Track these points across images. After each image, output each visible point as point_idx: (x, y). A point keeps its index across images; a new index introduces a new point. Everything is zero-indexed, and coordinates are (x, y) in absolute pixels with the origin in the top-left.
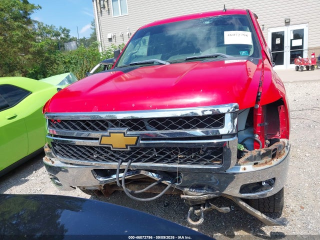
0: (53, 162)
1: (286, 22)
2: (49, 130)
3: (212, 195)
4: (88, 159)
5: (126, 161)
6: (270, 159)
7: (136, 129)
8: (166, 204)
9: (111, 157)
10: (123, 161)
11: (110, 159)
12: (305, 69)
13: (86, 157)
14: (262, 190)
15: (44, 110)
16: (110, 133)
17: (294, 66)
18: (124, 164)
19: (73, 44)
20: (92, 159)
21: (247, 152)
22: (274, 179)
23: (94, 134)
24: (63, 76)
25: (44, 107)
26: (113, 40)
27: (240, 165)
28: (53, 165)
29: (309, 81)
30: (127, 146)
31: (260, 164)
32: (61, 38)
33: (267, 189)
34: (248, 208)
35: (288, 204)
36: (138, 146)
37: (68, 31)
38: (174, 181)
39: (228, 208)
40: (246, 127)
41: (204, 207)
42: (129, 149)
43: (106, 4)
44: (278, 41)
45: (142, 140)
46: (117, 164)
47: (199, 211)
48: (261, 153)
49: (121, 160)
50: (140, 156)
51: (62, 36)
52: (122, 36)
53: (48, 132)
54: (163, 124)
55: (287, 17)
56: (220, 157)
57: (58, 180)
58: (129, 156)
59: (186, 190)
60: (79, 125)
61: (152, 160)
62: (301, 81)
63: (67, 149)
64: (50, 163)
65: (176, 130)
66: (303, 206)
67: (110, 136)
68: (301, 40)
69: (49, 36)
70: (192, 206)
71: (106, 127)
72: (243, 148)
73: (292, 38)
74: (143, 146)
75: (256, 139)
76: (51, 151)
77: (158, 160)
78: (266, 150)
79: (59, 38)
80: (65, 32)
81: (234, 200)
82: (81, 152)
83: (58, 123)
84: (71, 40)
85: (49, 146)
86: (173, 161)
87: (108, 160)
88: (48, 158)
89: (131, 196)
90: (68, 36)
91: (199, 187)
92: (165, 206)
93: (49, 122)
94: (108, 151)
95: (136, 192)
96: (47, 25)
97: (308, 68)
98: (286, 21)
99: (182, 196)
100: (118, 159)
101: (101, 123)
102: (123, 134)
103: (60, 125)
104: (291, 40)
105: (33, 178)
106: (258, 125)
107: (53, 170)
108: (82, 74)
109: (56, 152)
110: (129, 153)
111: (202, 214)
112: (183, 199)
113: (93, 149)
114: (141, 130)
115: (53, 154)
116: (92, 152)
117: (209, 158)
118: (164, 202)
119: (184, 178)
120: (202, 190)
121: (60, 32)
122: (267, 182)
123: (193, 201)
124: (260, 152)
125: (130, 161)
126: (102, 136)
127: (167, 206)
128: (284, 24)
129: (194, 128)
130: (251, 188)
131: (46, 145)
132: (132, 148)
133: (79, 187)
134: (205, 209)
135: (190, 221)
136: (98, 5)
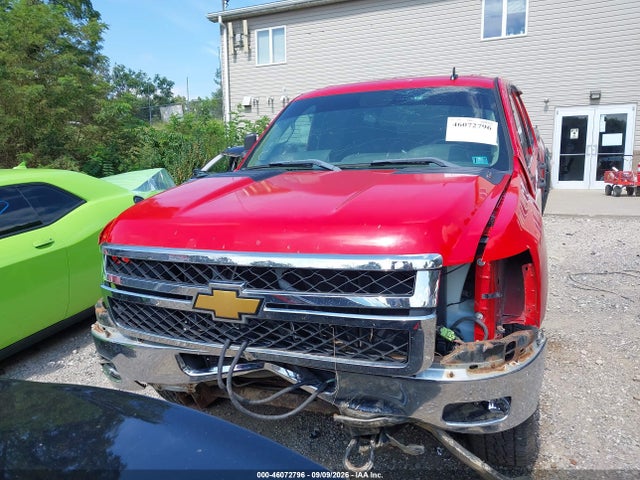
0: (108, 335)
1: (592, 99)
2: (106, 276)
3: (390, 419)
4: (172, 333)
5: (238, 343)
6: (502, 360)
7: (258, 285)
8: (314, 434)
9: (211, 334)
10: (232, 343)
11: (209, 337)
12: (624, 191)
13: (167, 330)
14: (486, 419)
15: (101, 238)
16: (213, 289)
17: (602, 185)
18: (233, 347)
19: (177, 110)
20: (178, 333)
21: (459, 344)
22: (509, 399)
23: (185, 289)
24: (148, 175)
25: (103, 234)
26: (254, 109)
27: (443, 367)
28: (108, 339)
29: (627, 217)
30: (240, 315)
31: (481, 369)
32: (156, 97)
33: (495, 418)
34: (458, 449)
35: (547, 453)
36: (259, 316)
37: (171, 84)
38: (322, 388)
39: (422, 447)
40: (463, 298)
41: (377, 442)
42: (243, 321)
43: (245, 40)
44: (574, 134)
45: (269, 306)
46: (221, 346)
47: (367, 448)
48: (485, 348)
49: (228, 341)
50: (262, 336)
51: (158, 92)
52: (271, 102)
53: (105, 278)
54: (307, 280)
55: (595, 88)
56: (405, 349)
57: (115, 368)
58: (242, 334)
59: (344, 405)
60: (160, 270)
61: (283, 345)
62: (610, 217)
63: (136, 313)
64: (102, 336)
65: (329, 293)
66: (577, 460)
67: (212, 295)
68: (621, 135)
69: (133, 91)
70: (355, 438)
71: (206, 278)
72: (454, 337)
73: (604, 130)
74: (268, 317)
75: (478, 321)
76: (107, 314)
77: (294, 344)
78: (494, 344)
79: (152, 97)
80: (165, 86)
81: (435, 433)
82: (160, 319)
83: (124, 265)
84: (173, 102)
85: (104, 304)
86: (321, 350)
87: (206, 339)
88: (101, 326)
89: (241, 407)
90: (168, 94)
91: (367, 402)
92: (313, 437)
93: (108, 261)
94: (208, 322)
95: (254, 402)
96: (130, 71)
97: (630, 192)
98: (594, 97)
99: (336, 417)
100: (224, 337)
101: (197, 270)
102: (235, 293)
103: (127, 268)
104: (601, 134)
105: (71, 363)
106: (483, 297)
107: (108, 349)
108: (187, 171)
109: (116, 316)
110: (244, 328)
111: (372, 453)
112: (339, 423)
113: (181, 317)
114: (268, 288)
115: (109, 319)
116: (179, 321)
117: (385, 348)
118: (311, 429)
119: (341, 383)
120: (373, 407)
121: (156, 85)
122: (497, 403)
123: (356, 428)
124: (482, 346)
125: (244, 344)
126: (199, 294)
127: (316, 437)
128: (588, 101)
129: (361, 292)
130: (466, 412)
131: (100, 302)
132: (249, 320)
133: (152, 384)
134: (378, 446)
135: (348, 465)
136: (231, 42)
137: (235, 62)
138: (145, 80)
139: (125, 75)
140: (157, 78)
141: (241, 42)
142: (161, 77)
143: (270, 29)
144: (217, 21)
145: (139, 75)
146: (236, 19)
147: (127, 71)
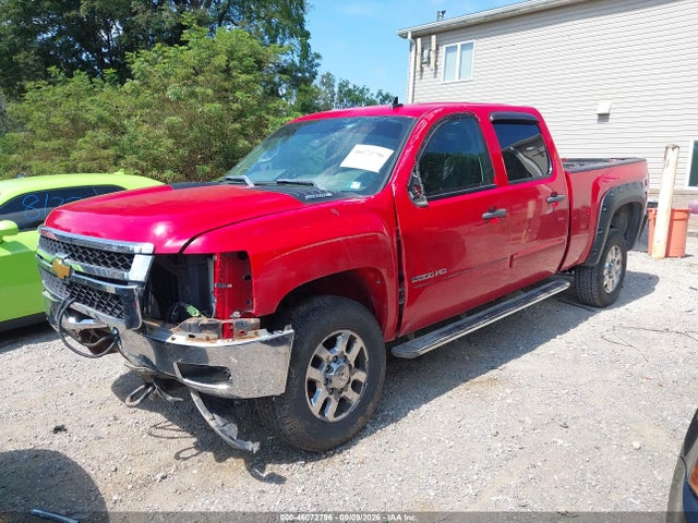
30: (65, 277)
31: (197, 339)
43: (433, 55)
45: (75, 272)
48: (201, 323)
72: (198, 315)
74: (74, 280)
78: (209, 321)
102: (62, 261)
106: (216, 286)
124: (200, 321)
136: (418, 58)
137: (421, 79)
138: (368, 95)
139: (349, 90)
140: (380, 93)
141: (429, 58)
142: (384, 93)
143: (459, 44)
144: (406, 37)
145: (361, 92)
146: (423, 35)
147: (351, 87)
